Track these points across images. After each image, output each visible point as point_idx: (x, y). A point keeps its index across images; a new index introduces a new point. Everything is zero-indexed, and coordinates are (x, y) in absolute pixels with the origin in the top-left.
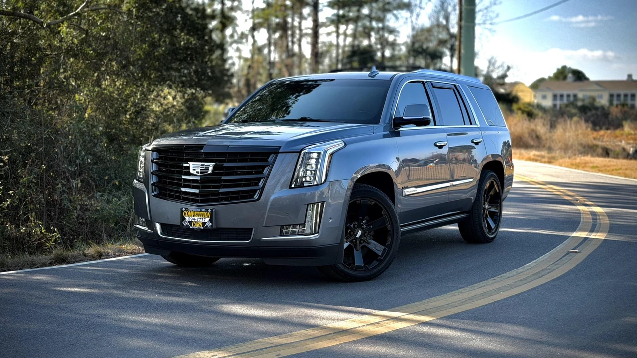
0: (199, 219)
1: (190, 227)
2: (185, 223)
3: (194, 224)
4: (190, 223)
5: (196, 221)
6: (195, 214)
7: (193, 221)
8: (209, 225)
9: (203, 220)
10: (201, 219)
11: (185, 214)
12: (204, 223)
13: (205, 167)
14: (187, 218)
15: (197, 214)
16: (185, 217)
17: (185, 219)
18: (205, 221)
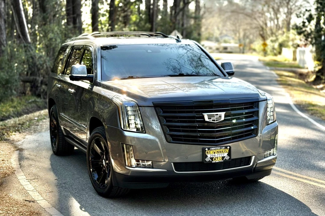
0: (219, 155)
1: (213, 162)
2: (207, 160)
3: (215, 159)
4: (212, 159)
5: (217, 156)
6: (216, 152)
7: (214, 157)
8: (227, 158)
9: (223, 155)
10: (221, 155)
11: (207, 152)
12: (223, 158)
13: (219, 116)
14: (209, 156)
15: (217, 152)
16: (207, 155)
17: (207, 156)
18: (224, 156)
